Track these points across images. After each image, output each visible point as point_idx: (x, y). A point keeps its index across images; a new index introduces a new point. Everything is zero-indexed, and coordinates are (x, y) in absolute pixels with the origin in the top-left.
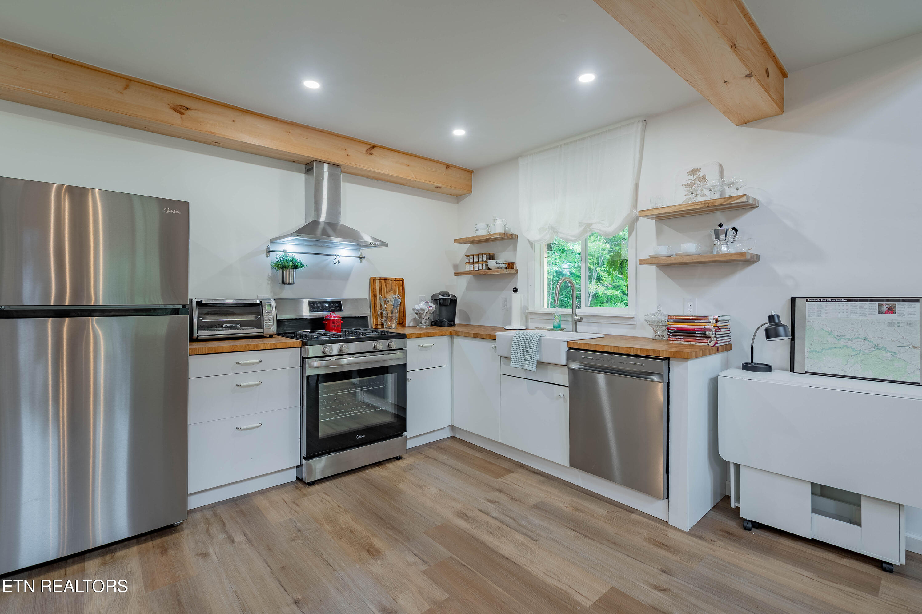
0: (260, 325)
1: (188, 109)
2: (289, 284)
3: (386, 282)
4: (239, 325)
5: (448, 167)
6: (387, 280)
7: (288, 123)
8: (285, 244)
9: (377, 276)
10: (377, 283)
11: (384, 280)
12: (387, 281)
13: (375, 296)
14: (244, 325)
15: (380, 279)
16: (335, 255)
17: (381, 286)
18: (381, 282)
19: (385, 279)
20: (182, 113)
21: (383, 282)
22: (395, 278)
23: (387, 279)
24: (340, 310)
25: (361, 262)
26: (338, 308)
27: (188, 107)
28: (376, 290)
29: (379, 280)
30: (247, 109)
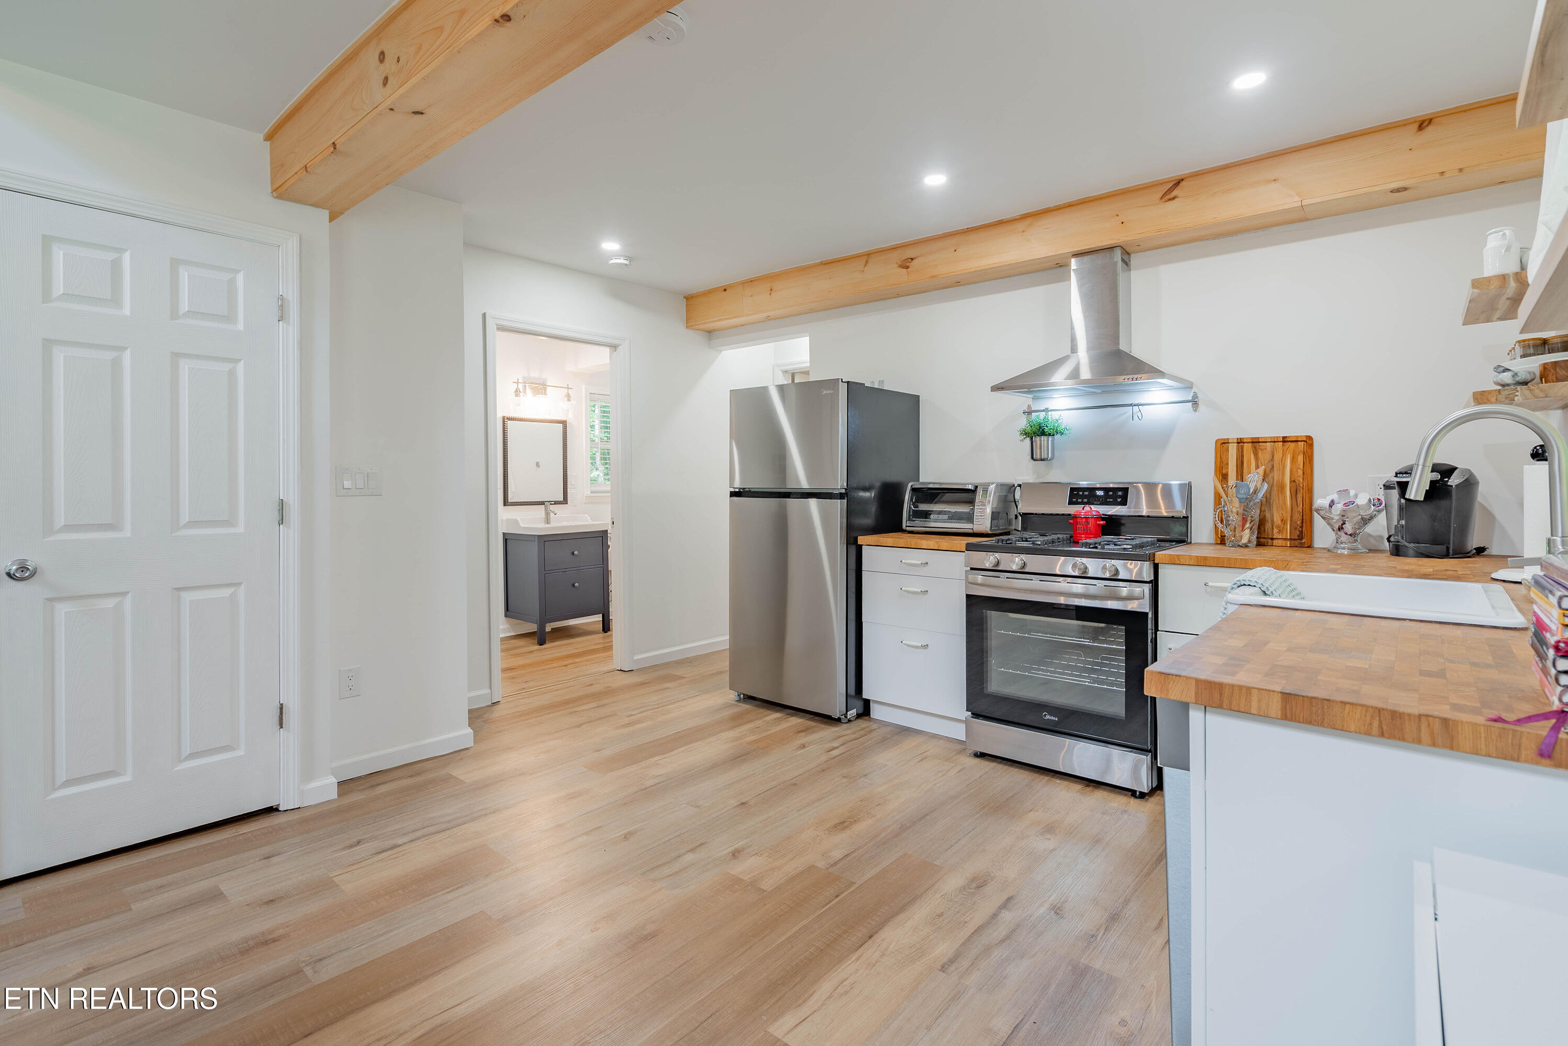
0: (970, 518)
1: (912, 259)
2: (1042, 460)
3: (1255, 448)
4: (946, 517)
5: (1423, 124)
6: (1259, 442)
7: (1019, 219)
8: (1046, 399)
9: (1233, 435)
10: (1233, 450)
11: (1253, 442)
12: (1260, 444)
13: (1224, 477)
14: (954, 517)
15: (1240, 442)
16: (1131, 405)
17: (1243, 456)
18: (1242, 448)
19: (1255, 442)
20: (907, 267)
21: (1248, 447)
22: (1284, 438)
23: (1260, 440)
24: (1124, 503)
25: (1195, 411)
26: (1119, 500)
27: (912, 257)
28: (1227, 464)
29: (1238, 443)
30: (966, 227)
